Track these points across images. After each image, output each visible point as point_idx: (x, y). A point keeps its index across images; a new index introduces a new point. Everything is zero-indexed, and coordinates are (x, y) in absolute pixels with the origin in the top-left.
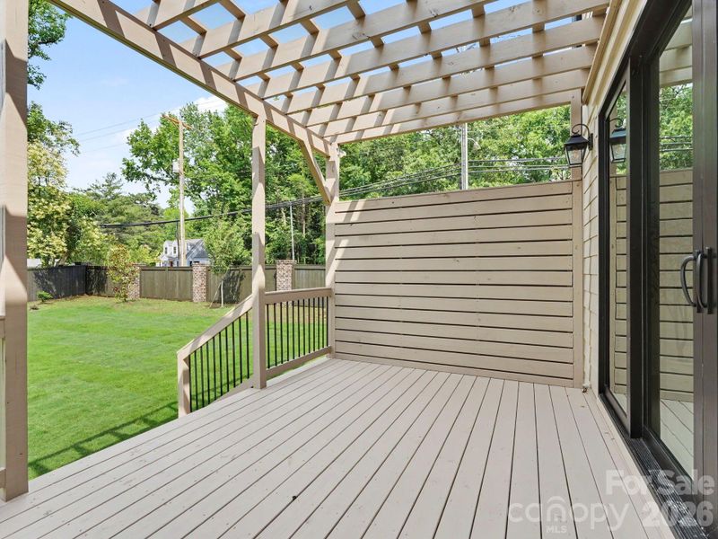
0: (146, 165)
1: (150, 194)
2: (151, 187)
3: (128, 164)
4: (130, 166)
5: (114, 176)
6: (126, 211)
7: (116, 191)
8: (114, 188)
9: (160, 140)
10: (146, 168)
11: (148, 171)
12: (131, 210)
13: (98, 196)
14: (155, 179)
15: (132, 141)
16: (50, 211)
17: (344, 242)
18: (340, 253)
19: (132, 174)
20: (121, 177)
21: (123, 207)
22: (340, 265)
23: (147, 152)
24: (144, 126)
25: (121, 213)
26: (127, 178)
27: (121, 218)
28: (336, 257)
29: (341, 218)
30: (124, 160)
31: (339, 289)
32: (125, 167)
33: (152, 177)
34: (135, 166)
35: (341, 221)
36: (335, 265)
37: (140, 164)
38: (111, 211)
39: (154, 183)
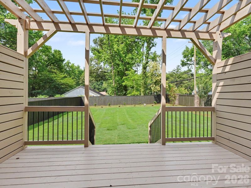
0: (188, 60)
1: (189, 70)
2: (190, 67)
3: (182, 61)
4: (183, 62)
5: (179, 66)
6: (182, 76)
7: (180, 71)
8: (179, 70)
9: (192, 50)
10: (188, 61)
11: (189, 62)
12: (184, 76)
13: (174, 73)
14: (191, 64)
15: (183, 53)
16: (157, 79)
17: (221, 83)
18: (219, 89)
19: (184, 64)
20: (181, 66)
21: (181, 75)
22: (219, 95)
23: (188, 56)
24: (187, 48)
25: (181, 77)
26: (182, 66)
27: (180, 79)
28: (217, 91)
29: (220, 71)
30: (181, 60)
31: (219, 108)
32: (181, 62)
33: (190, 64)
34: (185, 62)
35: (220, 72)
36: (216, 96)
37: (186, 61)
38: (178, 77)
39: (190, 66)
